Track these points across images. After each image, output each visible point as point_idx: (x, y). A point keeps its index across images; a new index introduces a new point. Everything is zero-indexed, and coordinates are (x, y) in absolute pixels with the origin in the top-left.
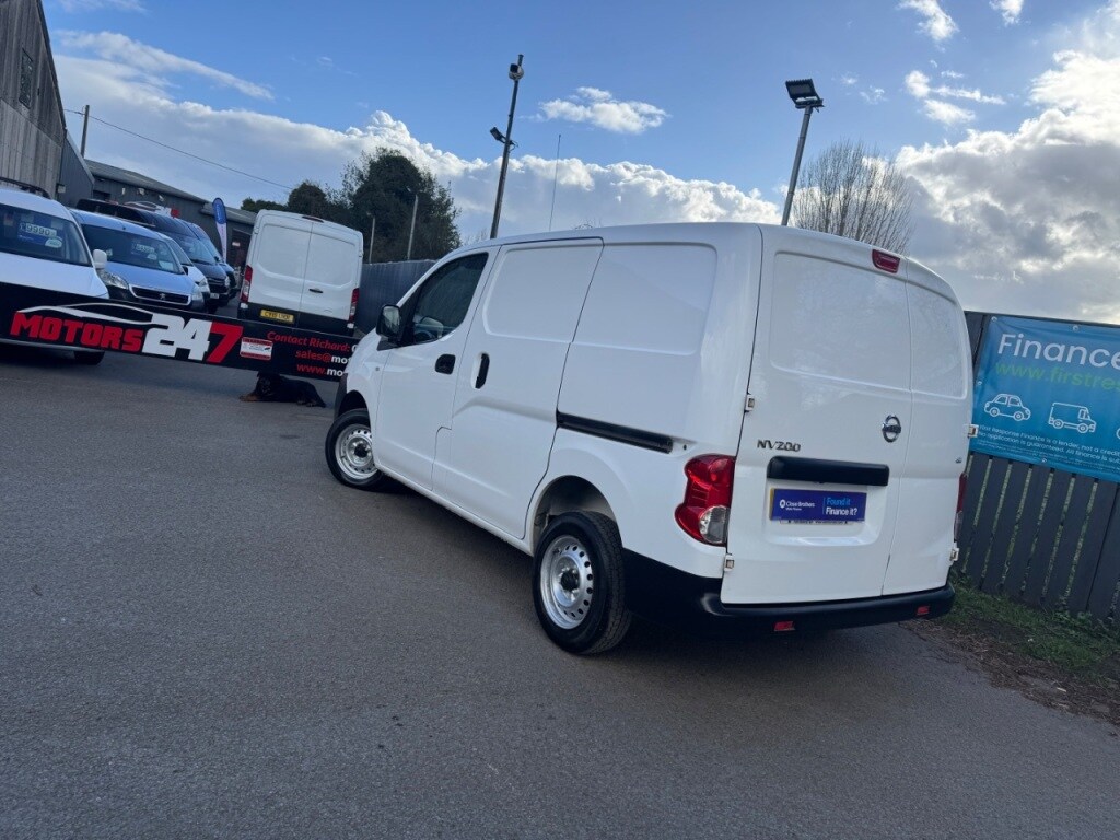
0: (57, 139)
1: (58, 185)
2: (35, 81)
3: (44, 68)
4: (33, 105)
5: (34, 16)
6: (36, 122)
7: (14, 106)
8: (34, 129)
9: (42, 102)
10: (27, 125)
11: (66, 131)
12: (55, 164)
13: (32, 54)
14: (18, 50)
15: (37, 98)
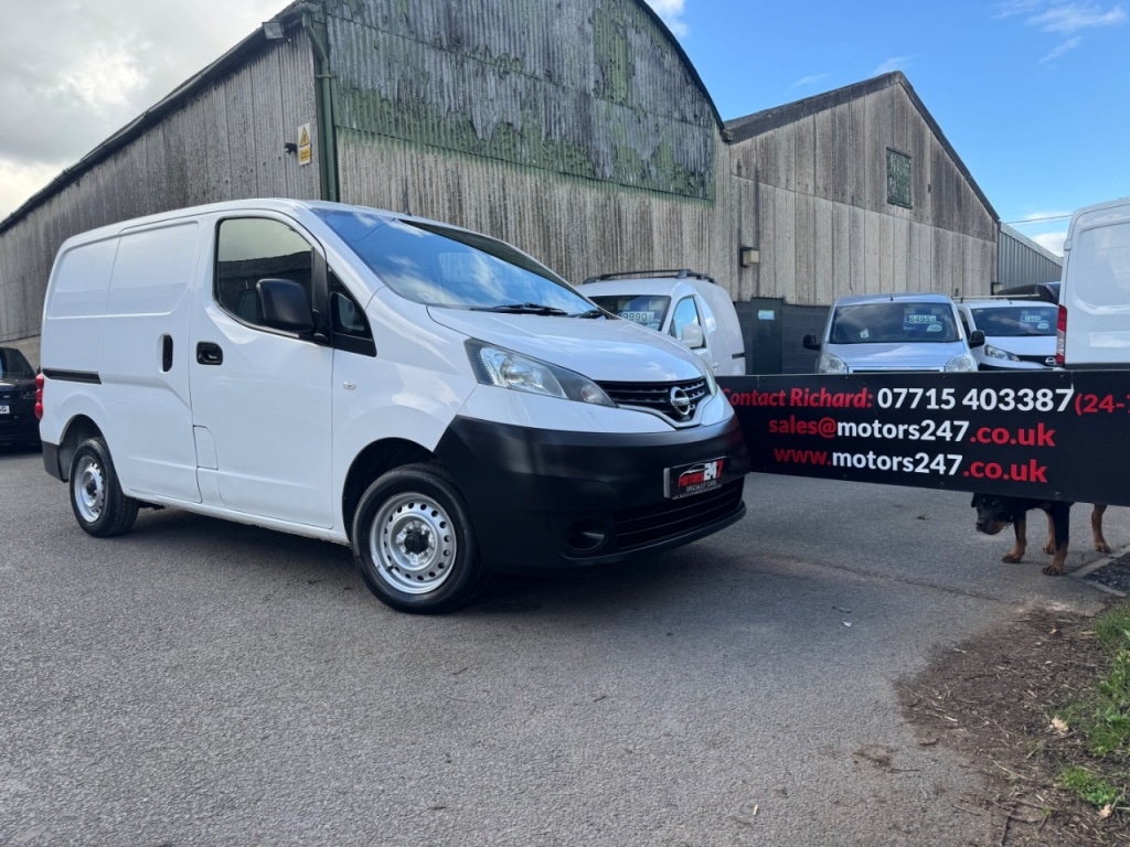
0: (982, 234)
1: (993, 284)
2: (921, 178)
3: (938, 162)
4: (920, 204)
5: (903, 108)
6: (930, 221)
7: (878, 208)
8: (927, 230)
9: (938, 198)
10: (910, 227)
11: (999, 224)
12: (983, 264)
13: (909, 150)
14: (877, 151)
15: (929, 196)
